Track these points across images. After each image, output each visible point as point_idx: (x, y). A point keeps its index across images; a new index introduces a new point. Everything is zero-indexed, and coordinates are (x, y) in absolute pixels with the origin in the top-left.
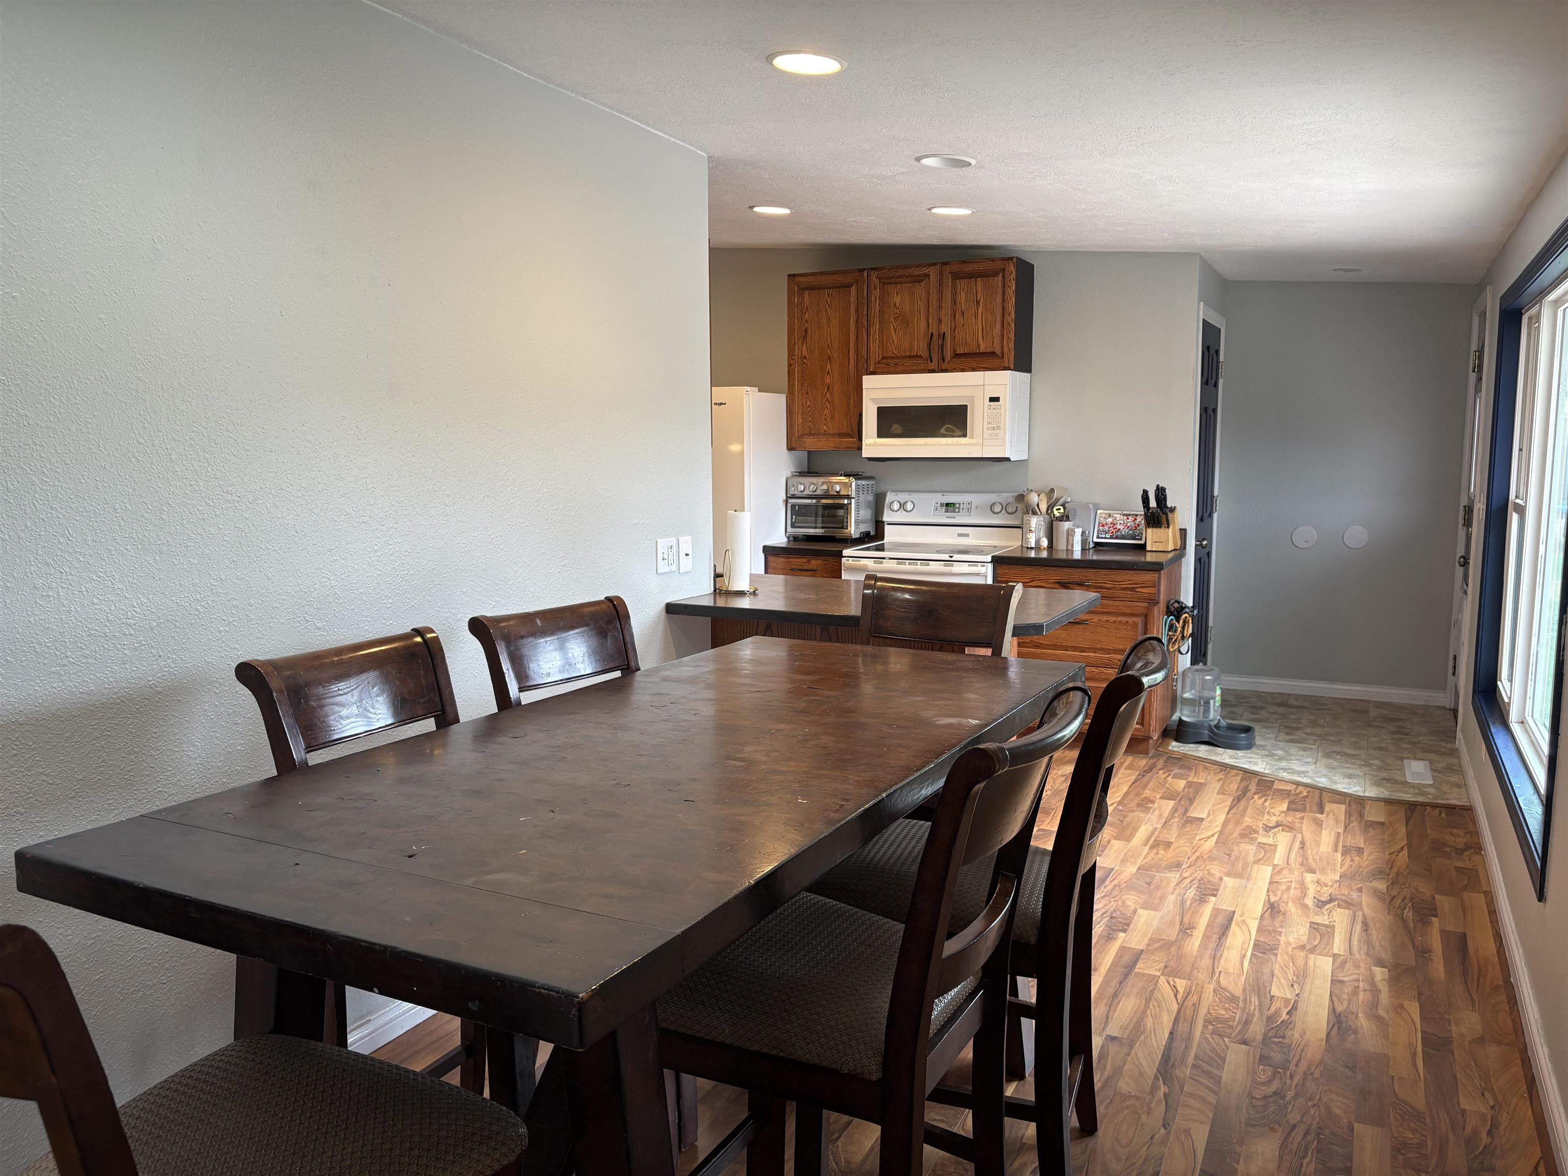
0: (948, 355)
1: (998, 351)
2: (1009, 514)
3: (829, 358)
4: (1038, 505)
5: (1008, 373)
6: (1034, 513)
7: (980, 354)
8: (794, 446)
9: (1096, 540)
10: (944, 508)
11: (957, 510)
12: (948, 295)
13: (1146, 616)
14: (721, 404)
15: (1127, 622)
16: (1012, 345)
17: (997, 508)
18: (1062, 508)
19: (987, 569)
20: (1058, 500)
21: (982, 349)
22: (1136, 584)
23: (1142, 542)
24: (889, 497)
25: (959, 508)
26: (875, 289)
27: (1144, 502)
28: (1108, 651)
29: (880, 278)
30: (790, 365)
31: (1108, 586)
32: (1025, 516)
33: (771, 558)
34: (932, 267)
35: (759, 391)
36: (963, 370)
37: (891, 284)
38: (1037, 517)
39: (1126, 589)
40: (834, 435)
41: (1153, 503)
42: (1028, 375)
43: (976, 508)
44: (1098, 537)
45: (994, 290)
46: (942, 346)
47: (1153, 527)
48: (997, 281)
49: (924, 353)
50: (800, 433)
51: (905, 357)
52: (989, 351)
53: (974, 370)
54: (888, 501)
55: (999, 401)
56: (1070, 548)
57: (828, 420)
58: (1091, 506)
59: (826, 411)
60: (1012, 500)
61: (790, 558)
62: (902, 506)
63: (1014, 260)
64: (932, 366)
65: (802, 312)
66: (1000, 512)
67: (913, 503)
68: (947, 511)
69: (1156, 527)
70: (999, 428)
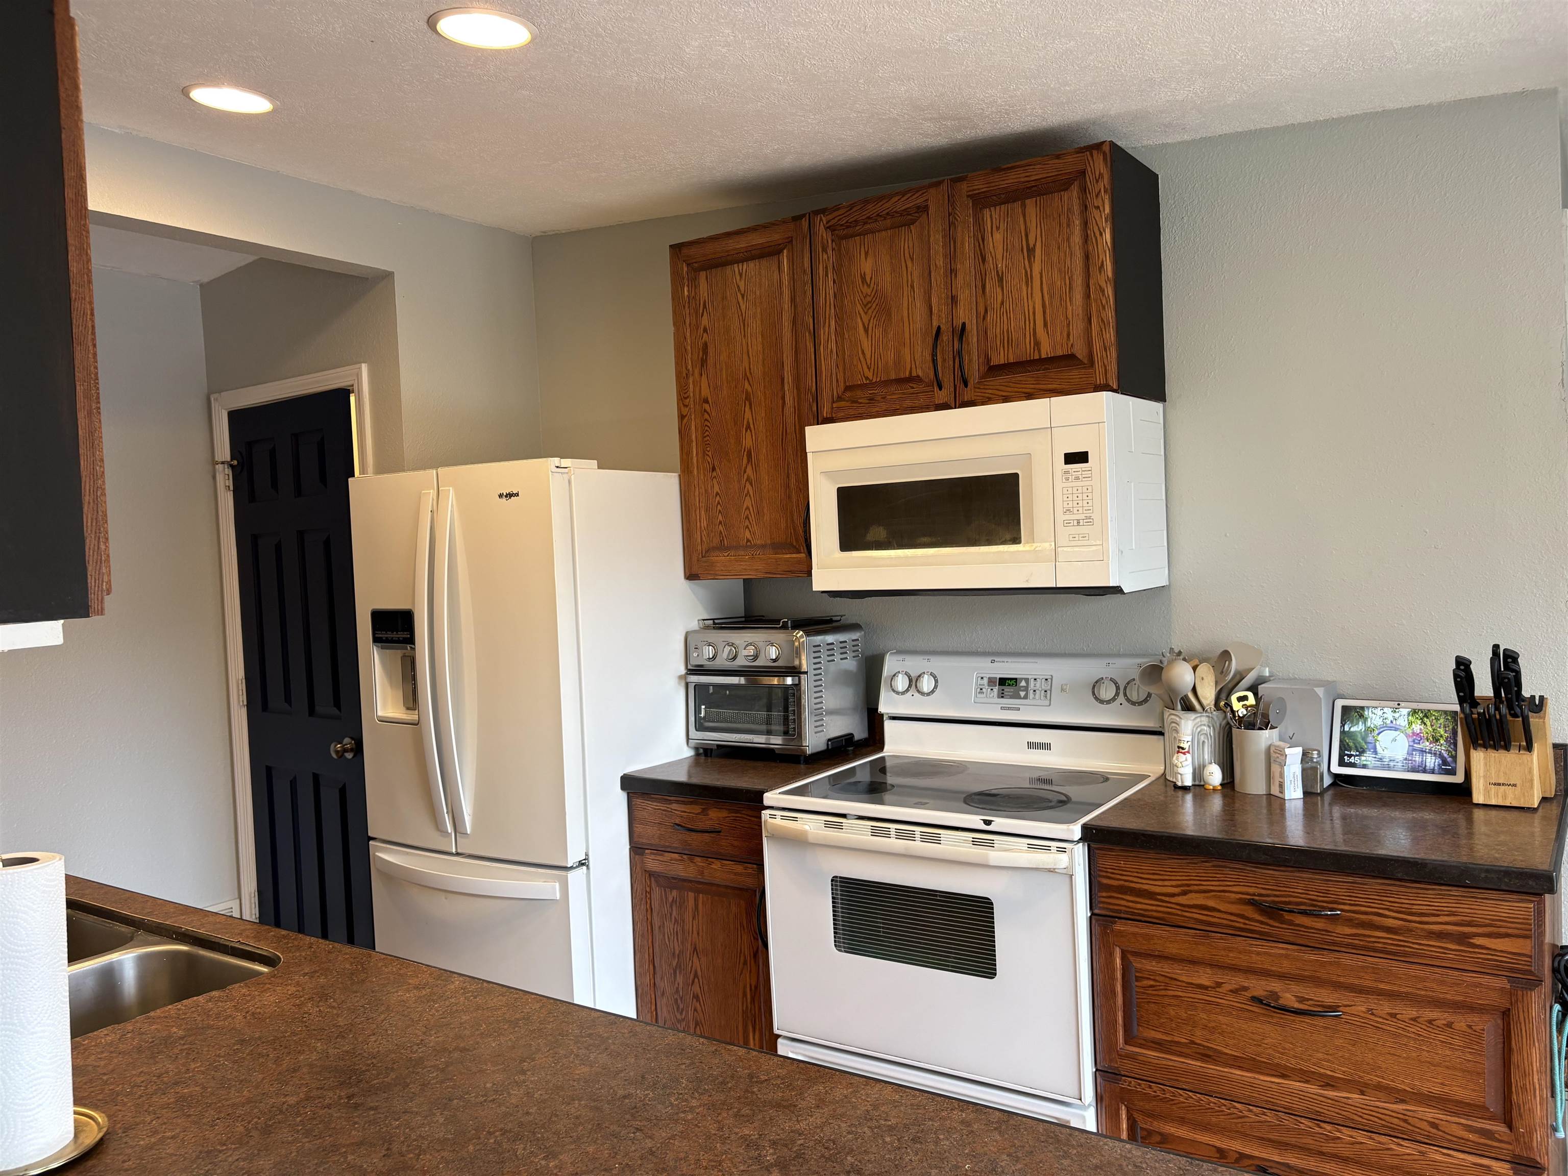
0: (974, 368)
1: (1080, 351)
2: (1133, 703)
3: (748, 398)
4: (1194, 690)
5: (1105, 396)
6: (1188, 707)
7: (1042, 361)
8: (695, 570)
9: (1336, 769)
10: (996, 689)
11: (1022, 694)
12: (967, 246)
13: (1506, 1014)
14: (510, 495)
15: (1449, 1025)
16: (1110, 335)
17: (1107, 692)
18: (1250, 695)
19: (1071, 859)
20: (1240, 677)
21: (1046, 351)
22: (1469, 924)
23: (1459, 778)
24: (890, 665)
25: (1026, 689)
26: (825, 250)
27: (1459, 686)
28: (1401, 1096)
29: (831, 228)
30: (682, 417)
31: (1390, 922)
32: (1167, 712)
33: (638, 801)
34: (932, 191)
35: (599, 468)
36: (1006, 399)
37: (852, 236)
38: (1192, 716)
39: (1440, 936)
40: (763, 546)
41: (1484, 687)
42: (1157, 406)
43: (1062, 690)
44: (1342, 763)
45: (1064, 221)
46: (960, 353)
47: (1485, 746)
48: (1070, 198)
49: (923, 370)
50: (705, 546)
51: (887, 383)
52: (1060, 353)
53: (1029, 396)
54: (886, 671)
55: (1086, 461)
56: (1275, 791)
57: (752, 518)
58: (1320, 691)
59: (748, 502)
60: (1135, 674)
61: (670, 802)
62: (914, 682)
63: (1106, 148)
64: (942, 396)
65: (697, 313)
66: (1114, 699)
67: (935, 677)
68: (1002, 695)
69: (1495, 747)
70: (1089, 520)
